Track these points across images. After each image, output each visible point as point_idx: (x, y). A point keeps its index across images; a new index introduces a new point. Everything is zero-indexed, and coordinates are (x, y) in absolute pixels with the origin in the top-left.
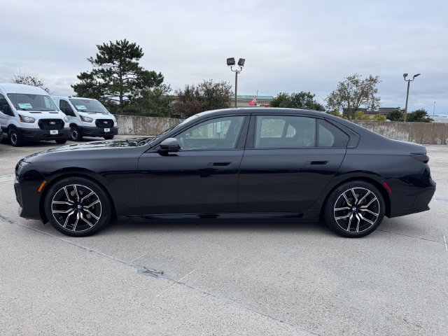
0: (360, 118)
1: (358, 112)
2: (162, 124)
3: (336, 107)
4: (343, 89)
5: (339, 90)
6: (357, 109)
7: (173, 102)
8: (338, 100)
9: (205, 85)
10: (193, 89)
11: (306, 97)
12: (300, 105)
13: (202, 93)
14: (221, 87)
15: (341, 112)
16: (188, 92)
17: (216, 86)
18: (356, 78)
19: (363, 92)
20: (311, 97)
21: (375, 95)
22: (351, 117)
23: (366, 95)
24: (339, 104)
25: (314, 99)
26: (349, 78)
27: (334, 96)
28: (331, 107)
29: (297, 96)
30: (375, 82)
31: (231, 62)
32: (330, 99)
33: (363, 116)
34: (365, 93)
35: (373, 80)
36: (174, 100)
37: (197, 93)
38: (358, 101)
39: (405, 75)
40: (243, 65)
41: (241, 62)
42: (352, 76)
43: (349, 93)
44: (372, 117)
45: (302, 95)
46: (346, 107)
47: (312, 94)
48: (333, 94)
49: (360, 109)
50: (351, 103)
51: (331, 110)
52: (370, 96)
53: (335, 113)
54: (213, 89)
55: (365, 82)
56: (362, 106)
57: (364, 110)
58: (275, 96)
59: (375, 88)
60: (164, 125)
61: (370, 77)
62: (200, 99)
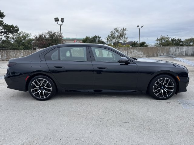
0: (120, 47)
1: (119, 44)
2: (18, 54)
3: (110, 42)
4: (112, 34)
5: (111, 35)
6: (118, 43)
7: (33, 42)
8: (111, 39)
9: (49, 33)
10: (43, 35)
11: (97, 38)
12: (95, 42)
13: (48, 37)
14: (57, 33)
15: (112, 44)
16: (40, 36)
17: (54, 33)
18: (118, 29)
19: (120, 35)
20: (100, 38)
21: (125, 36)
22: (116, 46)
23: (122, 37)
24: (111, 40)
25: (101, 39)
26: (115, 29)
27: (109, 37)
28: (108, 42)
29: (93, 37)
30: (125, 30)
31: (57, 20)
32: (108, 38)
33: (121, 46)
34: (121, 36)
35: (124, 30)
36: (33, 41)
37: (45, 37)
38: (119, 39)
39: (138, 26)
40: (63, 21)
41: (62, 20)
42: (116, 28)
43: (115, 36)
44: (124, 45)
45: (96, 37)
46: (114, 42)
47: (100, 36)
48: (108, 37)
49: (120, 43)
50: (116, 40)
51: (108, 43)
52: (124, 37)
53: (110, 45)
54: (53, 34)
55: (121, 31)
56: (121, 41)
57: (121, 43)
58: (84, 38)
59: (125, 33)
60: (20, 54)
61: (123, 28)
62: (47, 39)
